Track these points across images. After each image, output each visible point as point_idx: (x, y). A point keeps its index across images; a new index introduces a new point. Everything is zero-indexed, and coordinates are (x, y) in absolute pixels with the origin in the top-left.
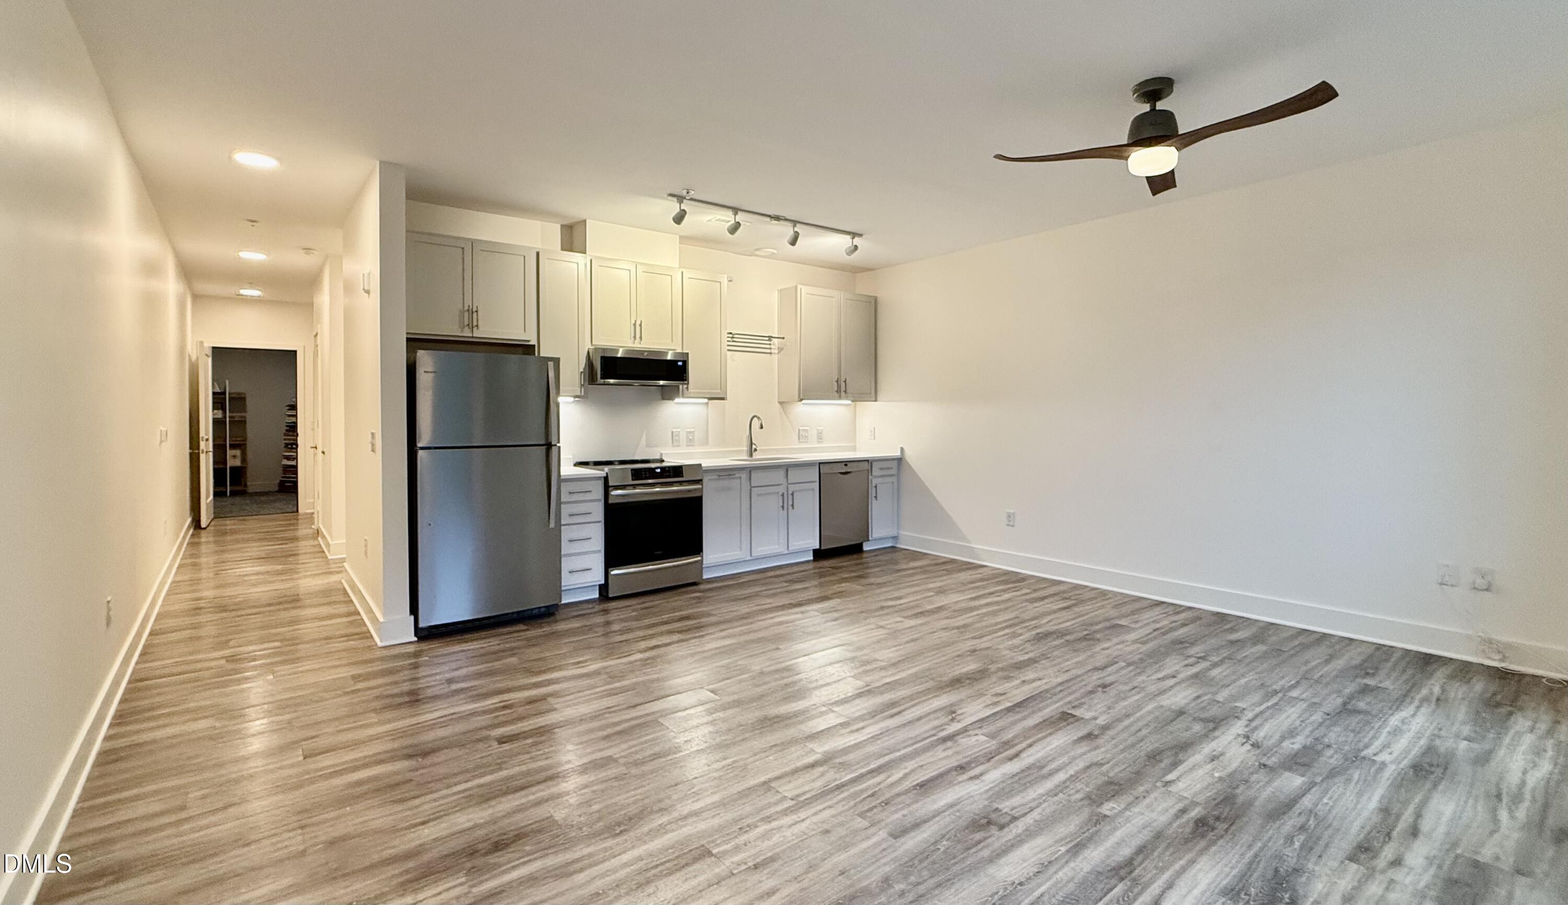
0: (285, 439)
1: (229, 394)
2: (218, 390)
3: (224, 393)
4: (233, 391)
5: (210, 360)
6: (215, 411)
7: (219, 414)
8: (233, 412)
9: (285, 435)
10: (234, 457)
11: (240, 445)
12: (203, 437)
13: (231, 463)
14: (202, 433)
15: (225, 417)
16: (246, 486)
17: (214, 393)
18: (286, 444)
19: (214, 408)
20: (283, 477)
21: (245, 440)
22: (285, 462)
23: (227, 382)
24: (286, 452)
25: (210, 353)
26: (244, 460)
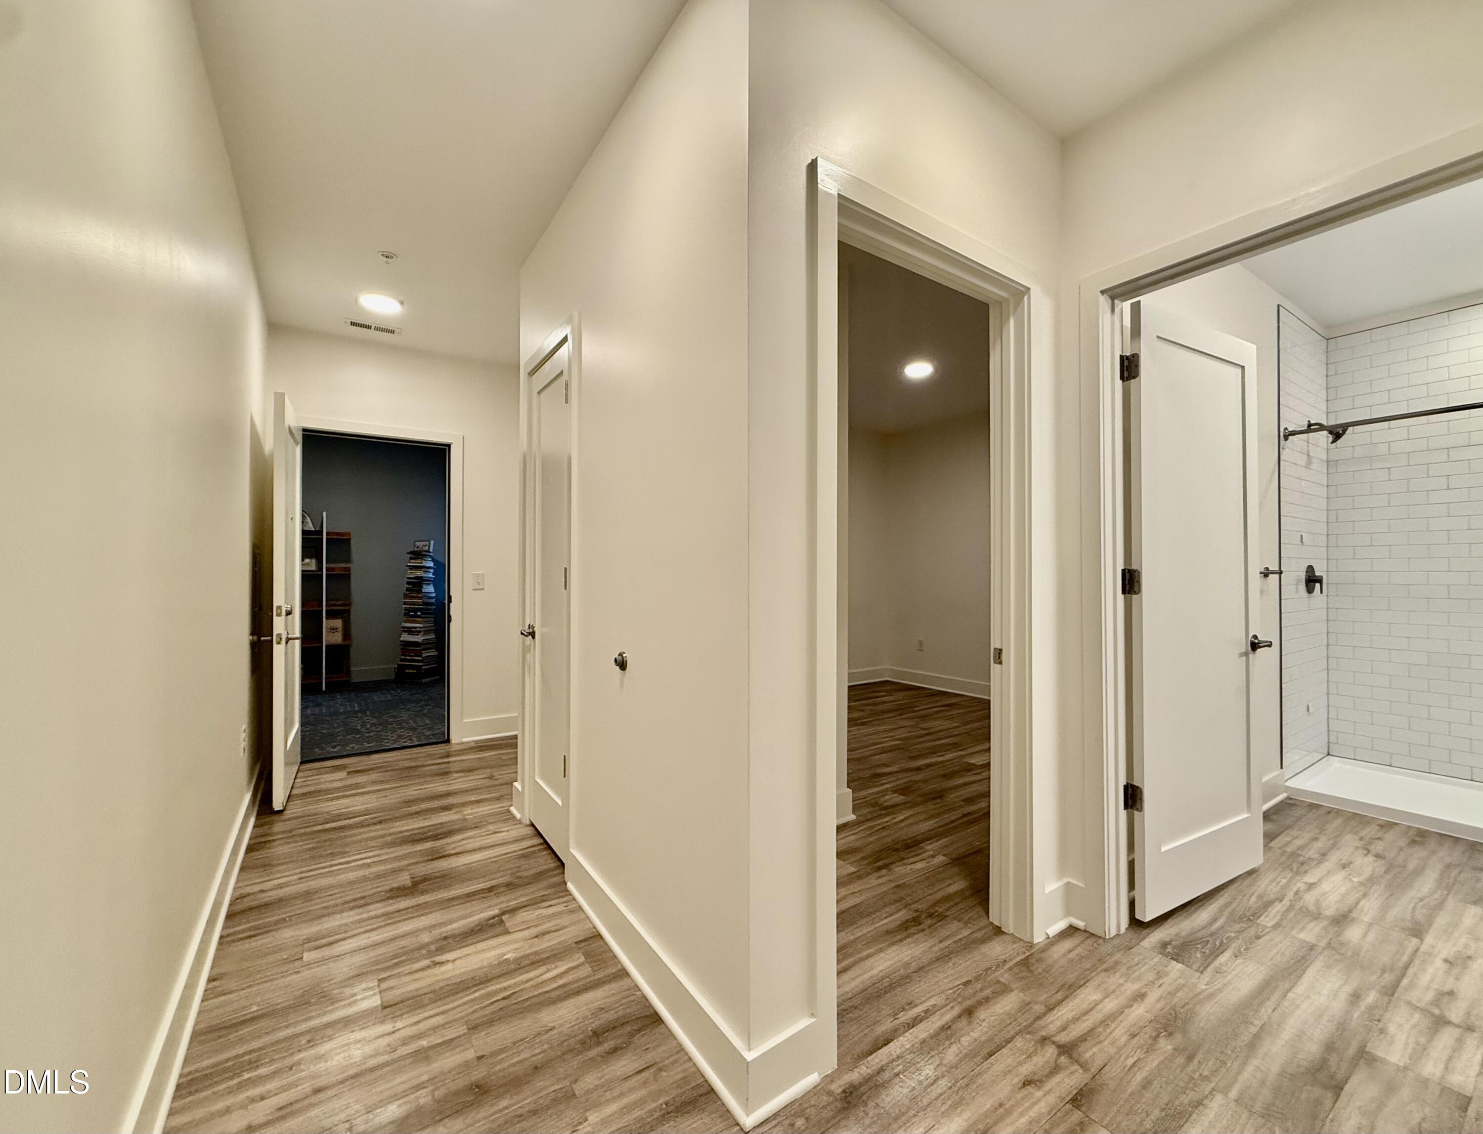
0: (405, 603)
1: (328, 534)
2: (310, 527)
3: (320, 532)
4: (331, 530)
5: (298, 451)
6: (307, 561)
7: (312, 565)
8: (334, 562)
9: (406, 596)
10: (333, 630)
11: (341, 611)
12: (279, 608)
13: (327, 638)
14: (279, 599)
15: (321, 569)
16: (348, 673)
17: (304, 532)
18: (406, 609)
19: (304, 556)
20: (402, 660)
21: (350, 605)
22: (406, 637)
23: (324, 514)
24: (406, 622)
25: (299, 438)
26: (347, 635)
